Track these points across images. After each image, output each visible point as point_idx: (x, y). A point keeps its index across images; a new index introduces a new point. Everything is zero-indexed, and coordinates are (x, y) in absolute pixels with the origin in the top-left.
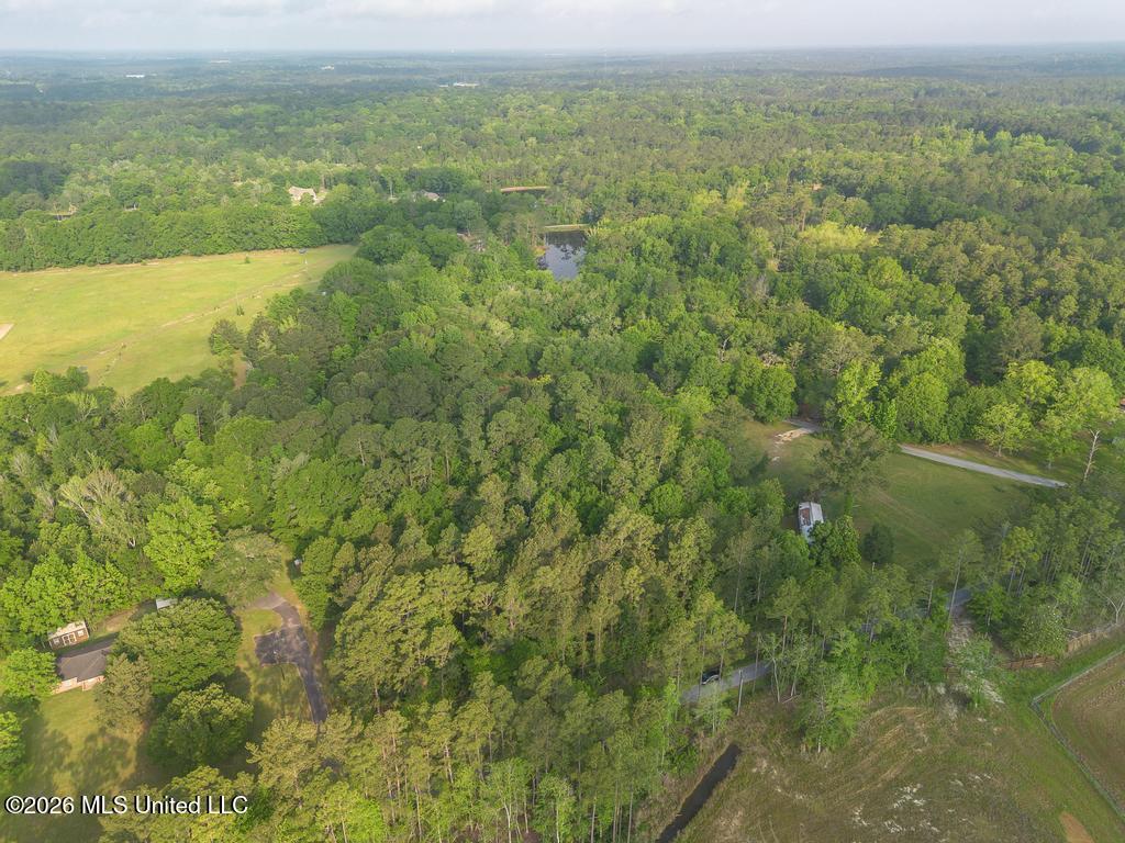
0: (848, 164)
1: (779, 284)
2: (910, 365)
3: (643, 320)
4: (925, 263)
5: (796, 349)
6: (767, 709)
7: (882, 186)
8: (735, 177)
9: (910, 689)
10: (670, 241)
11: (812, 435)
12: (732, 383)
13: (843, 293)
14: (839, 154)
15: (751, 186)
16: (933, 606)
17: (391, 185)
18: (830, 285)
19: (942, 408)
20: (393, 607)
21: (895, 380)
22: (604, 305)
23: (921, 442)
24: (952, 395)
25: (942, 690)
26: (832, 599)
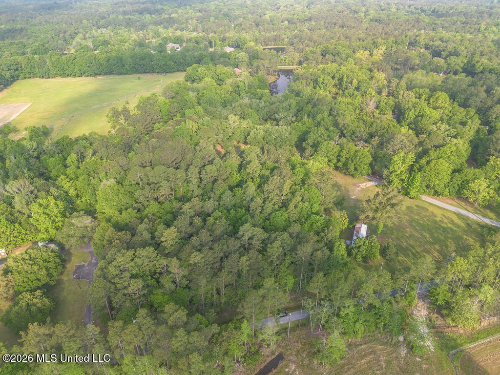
0: (441, 39)
1: (381, 103)
2: (433, 154)
3: (305, 119)
4: (463, 96)
5: (376, 141)
6: (304, 336)
7: (455, 52)
8: (378, 44)
9: (384, 336)
10: (333, 78)
11: (377, 186)
12: (339, 156)
13: (413, 110)
14: (438, 34)
15: (387, 49)
16: (408, 292)
17: (213, 44)
18: (407, 106)
19: (447, 179)
20: (117, 266)
21: (423, 161)
22: (290, 109)
23: (434, 195)
24: (454, 171)
25: (401, 339)
26: (341, 287)
